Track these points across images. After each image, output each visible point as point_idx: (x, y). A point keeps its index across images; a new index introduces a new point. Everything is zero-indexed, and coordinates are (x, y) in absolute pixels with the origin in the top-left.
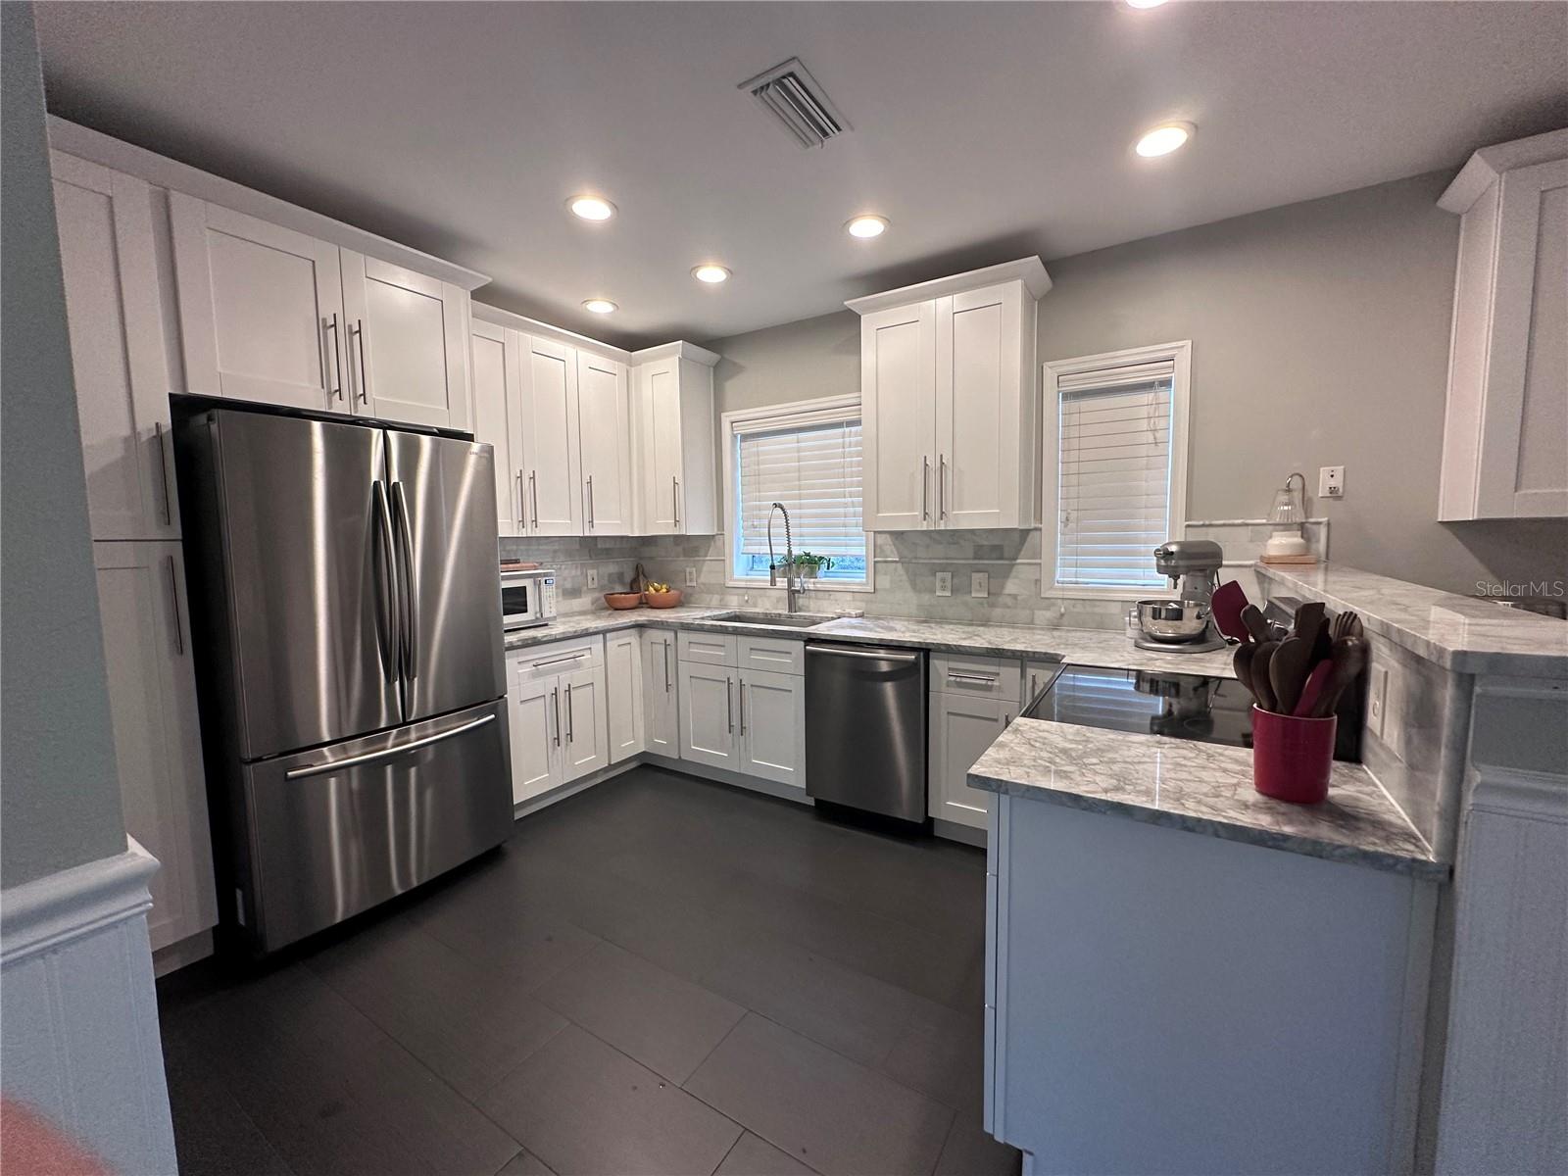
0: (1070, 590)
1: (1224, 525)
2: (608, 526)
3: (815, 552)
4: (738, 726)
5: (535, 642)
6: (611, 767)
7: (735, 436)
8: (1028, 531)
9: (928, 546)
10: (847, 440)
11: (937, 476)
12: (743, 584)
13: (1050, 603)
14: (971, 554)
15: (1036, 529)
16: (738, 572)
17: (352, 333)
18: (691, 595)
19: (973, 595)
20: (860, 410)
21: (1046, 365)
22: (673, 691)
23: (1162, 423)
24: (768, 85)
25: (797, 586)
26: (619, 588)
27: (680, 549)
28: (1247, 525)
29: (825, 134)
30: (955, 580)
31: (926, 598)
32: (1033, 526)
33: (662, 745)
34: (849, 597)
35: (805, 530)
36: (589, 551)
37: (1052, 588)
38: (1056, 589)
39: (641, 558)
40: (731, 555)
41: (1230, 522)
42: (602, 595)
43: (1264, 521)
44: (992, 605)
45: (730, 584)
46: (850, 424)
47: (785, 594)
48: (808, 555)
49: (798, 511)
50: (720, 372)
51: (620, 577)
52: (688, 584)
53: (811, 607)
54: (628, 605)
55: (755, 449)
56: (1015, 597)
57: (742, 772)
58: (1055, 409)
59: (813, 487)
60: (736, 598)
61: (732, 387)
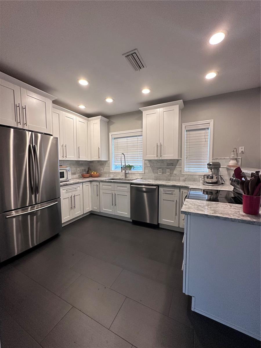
0: (187, 173)
1: (220, 159)
2: (83, 158)
3: (131, 164)
4: (114, 204)
5: (67, 185)
6: (84, 214)
7: (112, 138)
8: (179, 160)
9: (157, 163)
10: (138, 139)
11: (160, 148)
12: (114, 172)
13: (183, 175)
14: (166, 165)
15: (180, 160)
16: (113, 169)
17: (23, 109)
18: (102, 174)
19: (167, 174)
20: (142, 133)
21: (183, 124)
22: (98, 196)
23: (207, 137)
24: (129, 55)
25: (127, 172)
26: (84, 173)
27: (99, 164)
28: (225, 159)
29: (140, 68)
30: (163, 171)
31: (156, 174)
32: (180, 159)
33: (96, 209)
34: (139, 174)
35: (128, 160)
36: (78, 164)
37: (184, 172)
38: (185, 173)
39: (90, 166)
40: (111, 165)
41: (221, 158)
42: (81, 174)
43: (228, 158)
44: (171, 176)
45: (111, 172)
46: (139, 136)
47: (124, 174)
48: (129, 165)
49: (127, 155)
50: (109, 124)
51: (85, 170)
52: (101, 172)
53: (130, 177)
54: (87, 176)
55: (117, 141)
56: (176, 174)
57: (115, 214)
58: (184, 133)
59: (130, 150)
60: (112, 175)
61: (112, 127)
